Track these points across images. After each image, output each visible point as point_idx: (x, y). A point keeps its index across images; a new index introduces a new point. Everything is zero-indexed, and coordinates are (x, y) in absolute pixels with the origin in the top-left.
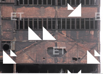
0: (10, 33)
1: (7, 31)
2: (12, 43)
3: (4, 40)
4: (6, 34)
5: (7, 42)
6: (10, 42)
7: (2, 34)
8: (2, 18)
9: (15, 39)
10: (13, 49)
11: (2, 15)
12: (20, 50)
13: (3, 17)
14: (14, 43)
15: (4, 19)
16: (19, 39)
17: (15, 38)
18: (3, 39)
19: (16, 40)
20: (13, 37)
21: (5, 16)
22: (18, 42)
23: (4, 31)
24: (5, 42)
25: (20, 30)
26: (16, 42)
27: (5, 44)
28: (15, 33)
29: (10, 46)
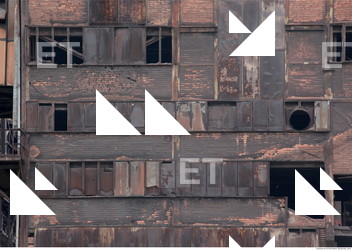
0: (313, 73)
1: (301, 67)
2: (318, 105)
3: (293, 98)
4: (300, 77)
5: (304, 103)
6: (311, 104)
7: (286, 77)
8: (287, 26)
9: (329, 95)
10: (321, 125)
11: (287, 15)
12: (347, 129)
13: (292, 21)
14: (326, 105)
15: (292, 28)
16: (343, 92)
17: (330, 89)
18: (291, 94)
19: (331, 98)
20: (324, 88)
21: (298, 20)
22: (340, 102)
23: (291, 66)
24: (295, 103)
25: (348, 63)
26: (333, 103)
27: (297, 108)
28: (330, 74)
29: (314, 117)
